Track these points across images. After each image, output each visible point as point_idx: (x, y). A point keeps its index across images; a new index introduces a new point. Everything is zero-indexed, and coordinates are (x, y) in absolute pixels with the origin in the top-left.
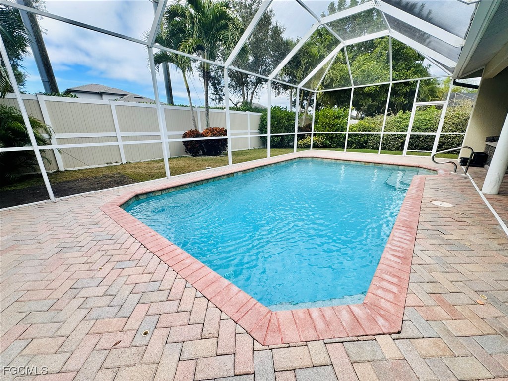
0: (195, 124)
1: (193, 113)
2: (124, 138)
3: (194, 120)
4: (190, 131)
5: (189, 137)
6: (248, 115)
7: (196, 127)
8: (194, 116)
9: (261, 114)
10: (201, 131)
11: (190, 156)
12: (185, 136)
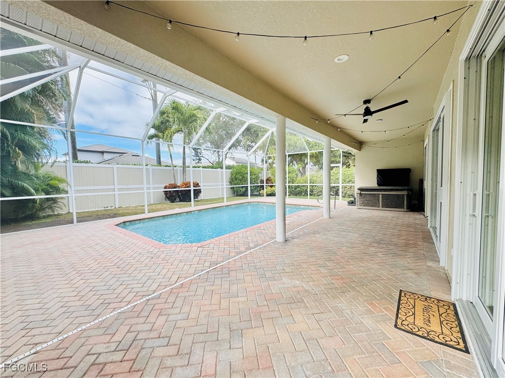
0: (175, 179)
1: (174, 171)
2: (120, 189)
3: (174, 176)
4: (170, 185)
5: (168, 188)
6: (220, 172)
7: (175, 181)
8: (174, 174)
9: (231, 170)
10: (179, 184)
11: (169, 202)
12: (165, 188)
